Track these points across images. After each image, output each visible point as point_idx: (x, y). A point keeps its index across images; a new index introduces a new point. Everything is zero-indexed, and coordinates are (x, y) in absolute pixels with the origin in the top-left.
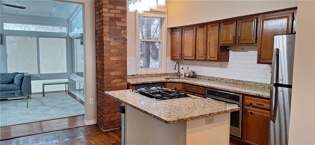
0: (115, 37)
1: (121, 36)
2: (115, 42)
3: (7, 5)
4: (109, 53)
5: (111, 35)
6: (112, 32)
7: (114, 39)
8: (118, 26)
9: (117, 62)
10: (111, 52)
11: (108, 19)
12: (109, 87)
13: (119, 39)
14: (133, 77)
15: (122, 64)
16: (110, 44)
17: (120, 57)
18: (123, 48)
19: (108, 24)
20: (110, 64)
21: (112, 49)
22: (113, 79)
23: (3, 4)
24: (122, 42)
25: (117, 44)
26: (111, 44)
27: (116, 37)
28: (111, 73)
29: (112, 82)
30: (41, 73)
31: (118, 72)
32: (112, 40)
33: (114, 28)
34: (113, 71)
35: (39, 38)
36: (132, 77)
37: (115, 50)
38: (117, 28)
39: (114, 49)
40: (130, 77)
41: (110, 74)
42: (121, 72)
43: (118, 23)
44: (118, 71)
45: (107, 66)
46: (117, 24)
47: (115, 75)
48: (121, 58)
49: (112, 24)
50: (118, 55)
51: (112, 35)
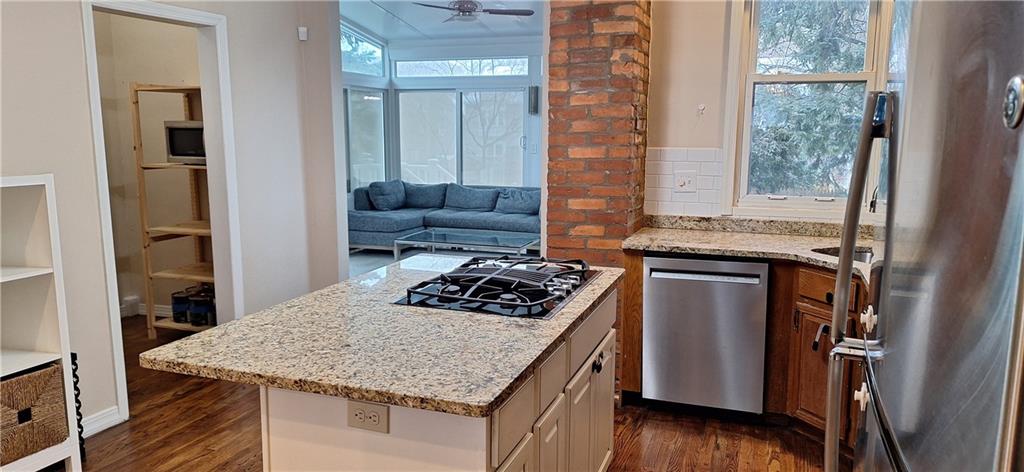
0: (584, 79)
1: (610, 73)
2: (588, 94)
3: (492, 12)
4: (564, 133)
5: (573, 72)
6: (578, 60)
7: (585, 85)
8: (601, 34)
9: (590, 164)
10: (571, 130)
11: (566, 18)
12: (563, 248)
13: (600, 83)
14: (704, 224)
15: (608, 172)
16: (569, 103)
17: (604, 147)
18: (615, 114)
19: (563, 34)
20: (567, 173)
21: (576, 119)
22: (575, 224)
23: (484, 11)
24: (614, 94)
25: (592, 103)
26: (572, 104)
27: (590, 78)
28: (570, 201)
29: (572, 232)
31: (593, 201)
32: (574, 87)
33: (583, 44)
34: (577, 195)
36: (701, 224)
37: (584, 122)
38: (596, 45)
39: (582, 119)
40: (692, 224)
41: (567, 205)
42: (603, 200)
43: (601, 28)
44: (593, 197)
45: (556, 178)
46: (596, 31)
47: (584, 211)
48: (608, 150)
49: (580, 34)
50: (597, 140)
51: (578, 71)
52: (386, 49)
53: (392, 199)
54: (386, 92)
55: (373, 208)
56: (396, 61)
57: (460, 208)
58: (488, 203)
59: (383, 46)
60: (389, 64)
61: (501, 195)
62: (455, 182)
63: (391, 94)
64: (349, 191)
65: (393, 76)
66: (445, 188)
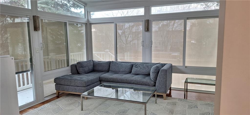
30: (186, 65)
35: (187, 20)
52: (86, 8)
53: (86, 69)
54: (86, 24)
55: (78, 73)
56: (90, 12)
57: (116, 72)
58: (128, 70)
59: (85, 6)
60: (87, 13)
61: (134, 66)
62: (114, 61)
63: (88, 25)
64: (68, 66)
65: (89, 18)
66: (110, 63)
